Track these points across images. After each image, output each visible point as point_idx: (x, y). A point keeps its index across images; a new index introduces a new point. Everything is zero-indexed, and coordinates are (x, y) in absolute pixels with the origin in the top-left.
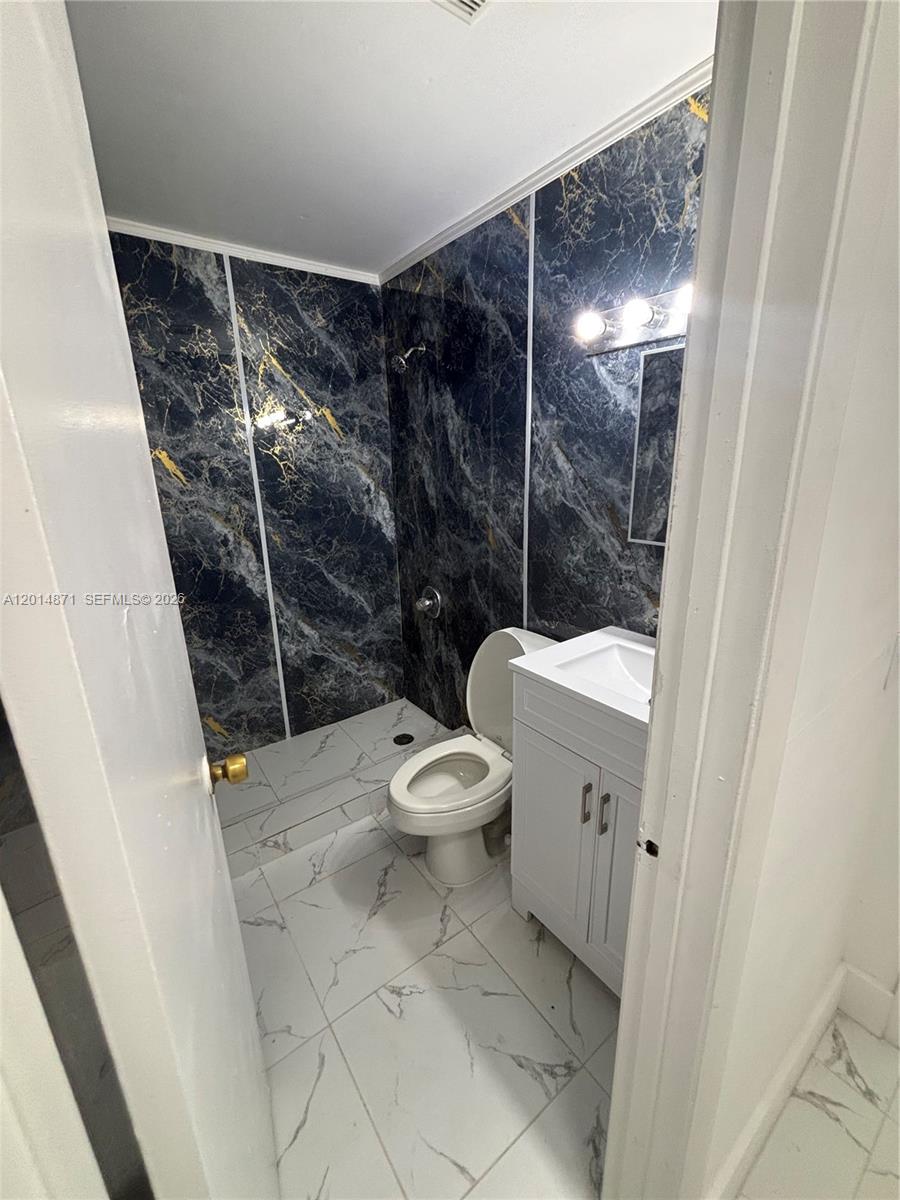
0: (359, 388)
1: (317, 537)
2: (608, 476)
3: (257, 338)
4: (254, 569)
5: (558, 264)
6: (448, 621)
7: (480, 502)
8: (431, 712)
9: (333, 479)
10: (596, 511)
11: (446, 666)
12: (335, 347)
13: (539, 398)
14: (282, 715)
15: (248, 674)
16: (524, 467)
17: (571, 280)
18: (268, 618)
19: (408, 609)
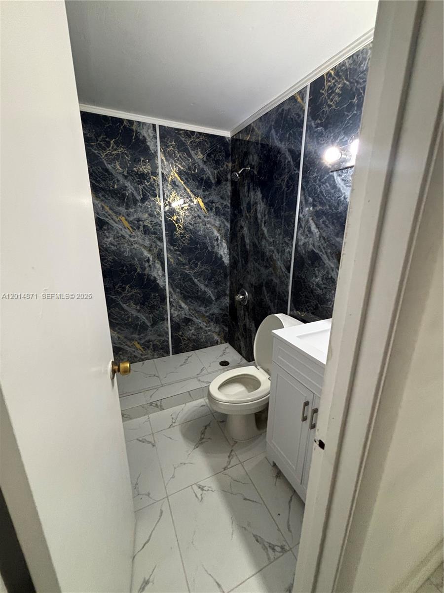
0: (217, 189)
1: (191, 261)
2: (338, 237)
3: (169, 164)
4: (161, 274)
5: (319, 122)
6: (251, 307)
7: (270, 247)
8: (240, 352)
9: (200, 233)
10: (330, 255)
11: (249, 330)
12: (206, 168)
13: (304, 194)
14: (169, 344)
15: (154, 323)
16: (294, 230)
17: (325, 130)
18: (165, 298)
19: (232, 299)
